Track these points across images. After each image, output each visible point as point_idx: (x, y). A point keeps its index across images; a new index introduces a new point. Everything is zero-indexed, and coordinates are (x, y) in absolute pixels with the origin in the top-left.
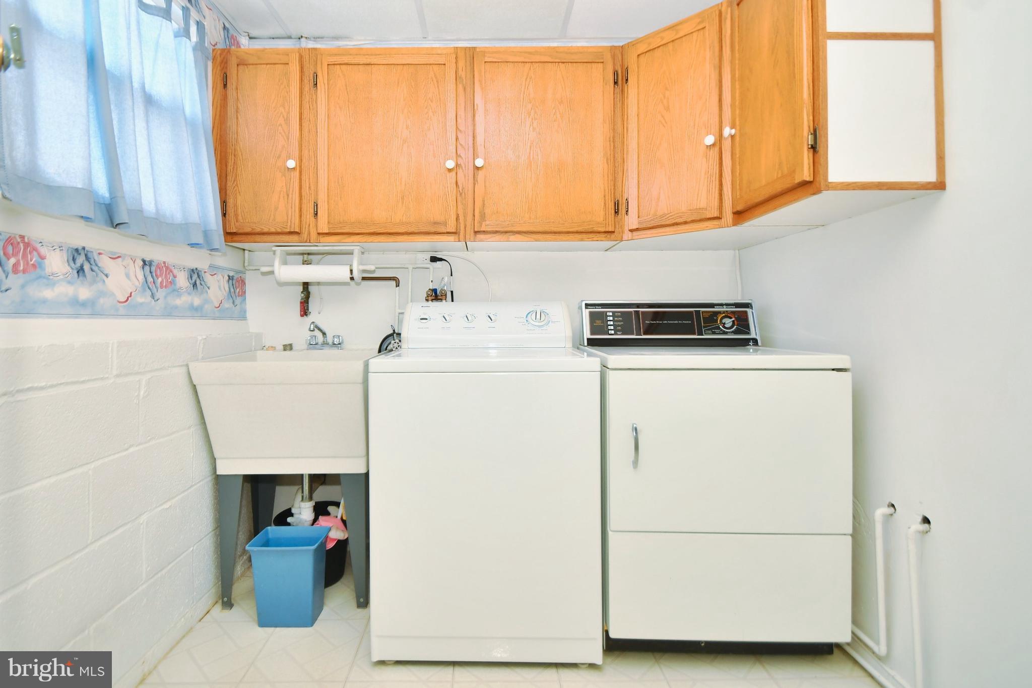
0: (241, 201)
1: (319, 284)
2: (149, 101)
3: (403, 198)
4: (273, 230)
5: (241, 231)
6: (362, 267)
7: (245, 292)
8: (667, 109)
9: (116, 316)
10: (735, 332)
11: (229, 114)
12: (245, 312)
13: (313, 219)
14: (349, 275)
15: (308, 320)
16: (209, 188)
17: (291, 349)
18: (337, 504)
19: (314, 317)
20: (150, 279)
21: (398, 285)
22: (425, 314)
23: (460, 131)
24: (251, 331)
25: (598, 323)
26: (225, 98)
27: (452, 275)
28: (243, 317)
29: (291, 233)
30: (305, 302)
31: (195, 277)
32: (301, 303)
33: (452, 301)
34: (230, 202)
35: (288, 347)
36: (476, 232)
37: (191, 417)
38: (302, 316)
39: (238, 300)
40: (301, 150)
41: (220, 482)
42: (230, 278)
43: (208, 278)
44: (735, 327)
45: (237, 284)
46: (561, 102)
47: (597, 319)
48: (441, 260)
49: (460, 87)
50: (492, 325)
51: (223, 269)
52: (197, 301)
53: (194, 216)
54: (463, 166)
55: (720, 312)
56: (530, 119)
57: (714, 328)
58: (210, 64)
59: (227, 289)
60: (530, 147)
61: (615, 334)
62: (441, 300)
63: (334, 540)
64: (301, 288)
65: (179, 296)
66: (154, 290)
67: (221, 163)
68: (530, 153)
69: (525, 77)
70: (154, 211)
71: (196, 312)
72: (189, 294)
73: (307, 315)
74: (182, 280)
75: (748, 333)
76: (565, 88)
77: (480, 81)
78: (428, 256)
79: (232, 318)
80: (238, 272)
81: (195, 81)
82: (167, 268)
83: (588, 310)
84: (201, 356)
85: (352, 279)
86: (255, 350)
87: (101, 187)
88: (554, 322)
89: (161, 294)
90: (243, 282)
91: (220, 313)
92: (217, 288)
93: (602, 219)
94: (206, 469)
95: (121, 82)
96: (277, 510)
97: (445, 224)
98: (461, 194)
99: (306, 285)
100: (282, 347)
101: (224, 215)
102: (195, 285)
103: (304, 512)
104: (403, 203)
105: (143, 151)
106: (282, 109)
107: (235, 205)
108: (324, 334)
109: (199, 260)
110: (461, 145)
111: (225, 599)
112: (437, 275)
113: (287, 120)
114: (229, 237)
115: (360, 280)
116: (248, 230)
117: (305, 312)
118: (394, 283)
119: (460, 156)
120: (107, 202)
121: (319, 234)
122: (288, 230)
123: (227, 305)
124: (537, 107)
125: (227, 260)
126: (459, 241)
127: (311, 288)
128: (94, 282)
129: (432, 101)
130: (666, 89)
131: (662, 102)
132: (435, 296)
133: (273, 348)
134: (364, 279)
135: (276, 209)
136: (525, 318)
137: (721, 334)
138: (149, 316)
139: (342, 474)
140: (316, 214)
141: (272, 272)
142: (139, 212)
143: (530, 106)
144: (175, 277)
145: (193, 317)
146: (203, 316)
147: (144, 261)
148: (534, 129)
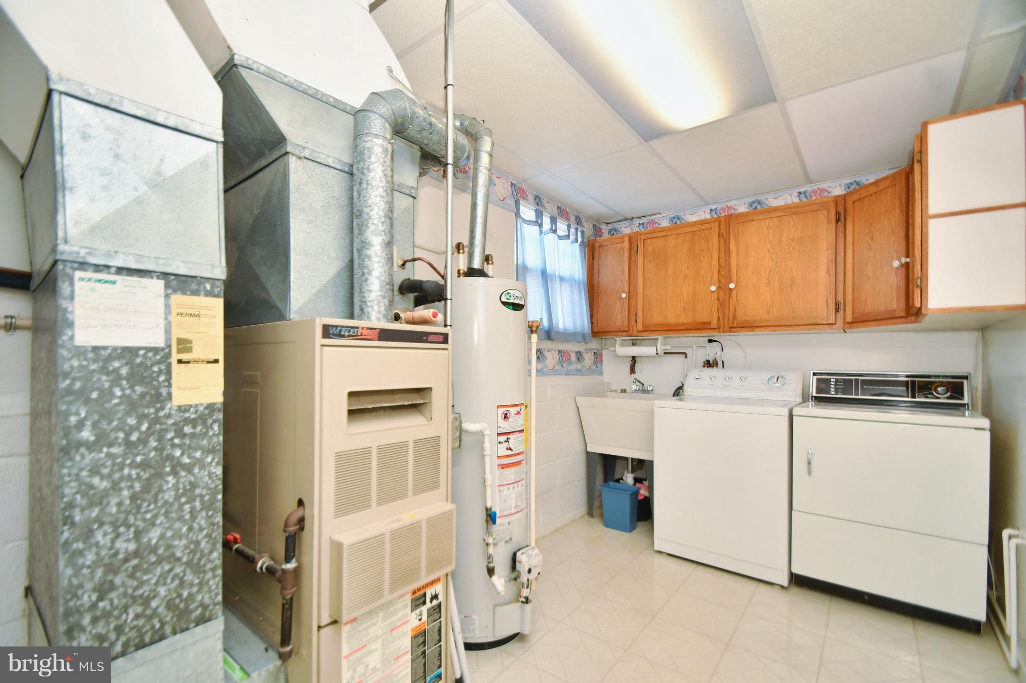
0: (600, 316)
1: (641, 357)
2: (562, 279)
3: (684, 309)
4: (615, 330)
5: (600, 331)
6: (663, 348)
7: (602, 360)
8: (872, 239)
9: (549, 375)
10: (948, 398)
11: (595, 272)
12: (602, 371)
13: (635, 323)
14: (655, 352)
15: (634, 376)
16: (585, 312)
17: (625, 392)
18: (646, 480)
19: (637, 375)
20: (561, 358)
21: (686, 357)
22: (699, 376)
23: (722, 267)
24: (605, 381)
25: (823, 386)
26: (593, 264)
27: (722, 351)
28: (601, 373)
29: (624, 331)
30: (633, 366)
31: (579, 355)
32: (631, 367)
33: (723, 368)
34: (595, 316)
35: (624, 391)
36: (731, 328)
37: (575, 421)
38: (631, 374)
39: (599, 365)
40: (629, 287)
41: (589, 456)
42: (595, 354)
43: (584, 355)
44: (949, 394)
45: (598, 357)
46: (793, 240)
47: (823, 383)
48: (715, 341)
49: (722, 240)
50: (742, 384)
51: (592, 349)
52: (579, 367)
53: (579, 329)
54: (723, 288)
55: (935, 382)
56: (770, 254)
57: (927, 394)
58: (586, 249)
59: (593, 359)
60: (769, 272)
61: (836, 393)
62: (713, 367)
63: (643, 495)
64: (631, 359)
65: (572, 365)
66: (562, 363)
67: (591, 297)
68: (769, 276)
69: (766, 228)
70: (563, 327)
71: (579, 372)
72: (576, 364)
73: (634, 373)
74: (573, 358)
75: (962, 399)
76: (796, 230)
77: (734, 236)
78: (706, 339)
79: (595, 374)
80: (598, 350)
81: (580, 262)
82: (567, 352)
83: (815, 377)
84: (580, 393)
85: (657, 354)
86: (607, 391)
87: (545, 323)
88: (788, 384)
89: (565, 364)
90: (601, 355)
91: (590, 372)
92: (588, 359)
93: (824, 316)
94: (583, 448)
95: (553, 276)
96: (616, 477)
97: (710, 323)
98: (721, 305)
99: (634, 358)
100: (620, 391)
101: (592, 323)
102: (578, 359)
103: (629, 478)
104: (684, 312)
105: (559, 299)
106: (620, 267)
107: (597, 318)
108: (643, 384)
109: (581, 347)
110: (722, 275)
111: (590, 512)
112: (712, 351)
113: (622, 272)
114: (594, 334)
115: (662, 354)
116: (603, 330)
117: (633, 371)
118: (684, 356)
119: (721, 282)
120: (547, 329)
121: (638, 331)
122: (622, 330)
123: (593, 368)
124: (775, 246)
125: (594, 344)
126: (720, 333)
127: (637, 359)
128: (542, 362)
129: (703, 251)
130: (872, 226)
131: (869, 235)
132: (709, 364)
133: (616, 391)
134: (665, 353)
135: (616, 319)
136: (767, 379)
137: (934, 398)
138: (560, 375)
139: (647, 460)
140: (636, 321)
141: (615, 350)
142: (558, 332)
143: (769, 246)
144: (570, 356)
145: (577, 374)
146: (582, 374)
147: (559, 351)
148: (772, 260)
